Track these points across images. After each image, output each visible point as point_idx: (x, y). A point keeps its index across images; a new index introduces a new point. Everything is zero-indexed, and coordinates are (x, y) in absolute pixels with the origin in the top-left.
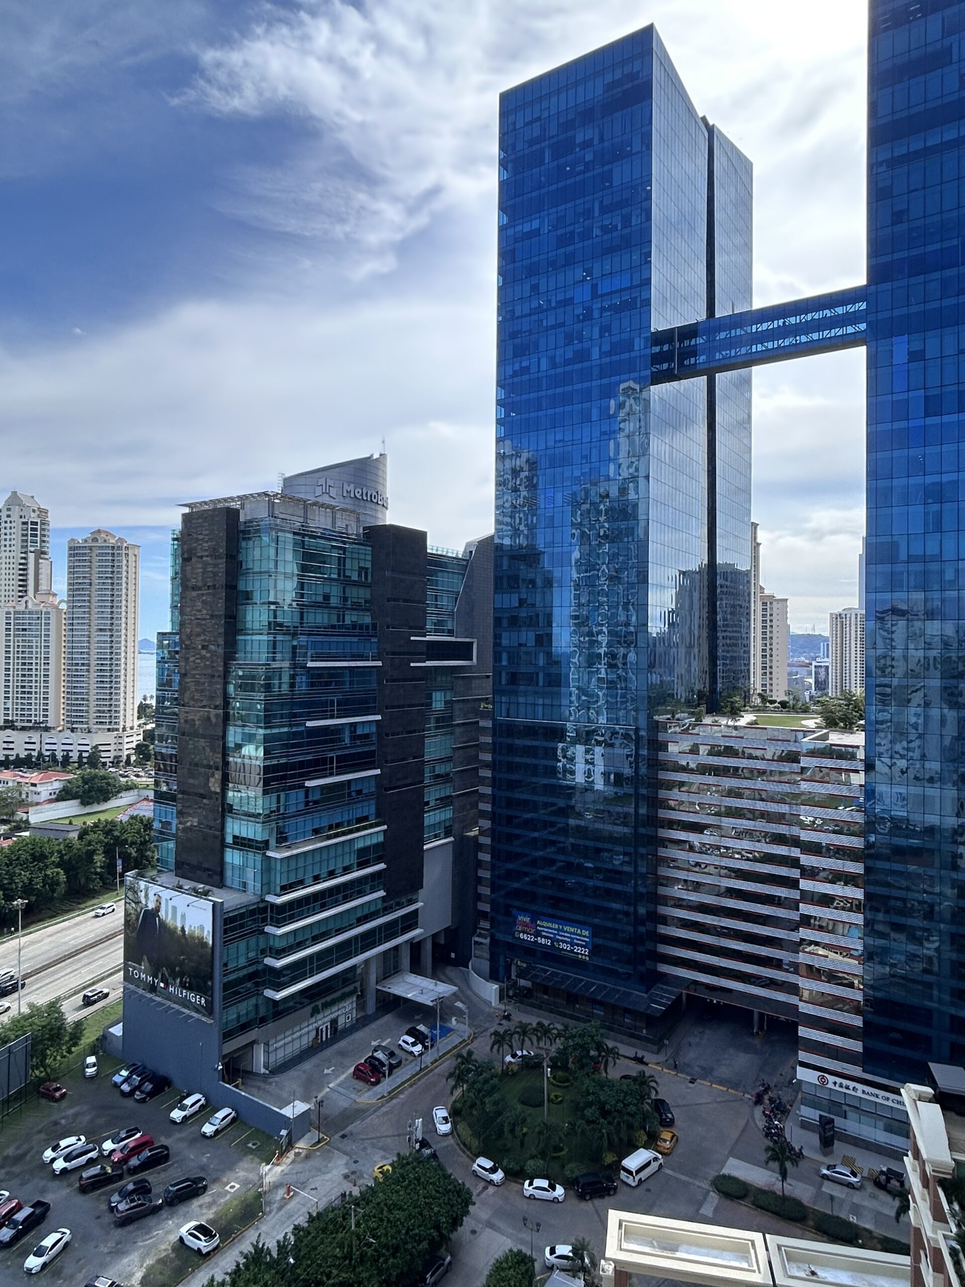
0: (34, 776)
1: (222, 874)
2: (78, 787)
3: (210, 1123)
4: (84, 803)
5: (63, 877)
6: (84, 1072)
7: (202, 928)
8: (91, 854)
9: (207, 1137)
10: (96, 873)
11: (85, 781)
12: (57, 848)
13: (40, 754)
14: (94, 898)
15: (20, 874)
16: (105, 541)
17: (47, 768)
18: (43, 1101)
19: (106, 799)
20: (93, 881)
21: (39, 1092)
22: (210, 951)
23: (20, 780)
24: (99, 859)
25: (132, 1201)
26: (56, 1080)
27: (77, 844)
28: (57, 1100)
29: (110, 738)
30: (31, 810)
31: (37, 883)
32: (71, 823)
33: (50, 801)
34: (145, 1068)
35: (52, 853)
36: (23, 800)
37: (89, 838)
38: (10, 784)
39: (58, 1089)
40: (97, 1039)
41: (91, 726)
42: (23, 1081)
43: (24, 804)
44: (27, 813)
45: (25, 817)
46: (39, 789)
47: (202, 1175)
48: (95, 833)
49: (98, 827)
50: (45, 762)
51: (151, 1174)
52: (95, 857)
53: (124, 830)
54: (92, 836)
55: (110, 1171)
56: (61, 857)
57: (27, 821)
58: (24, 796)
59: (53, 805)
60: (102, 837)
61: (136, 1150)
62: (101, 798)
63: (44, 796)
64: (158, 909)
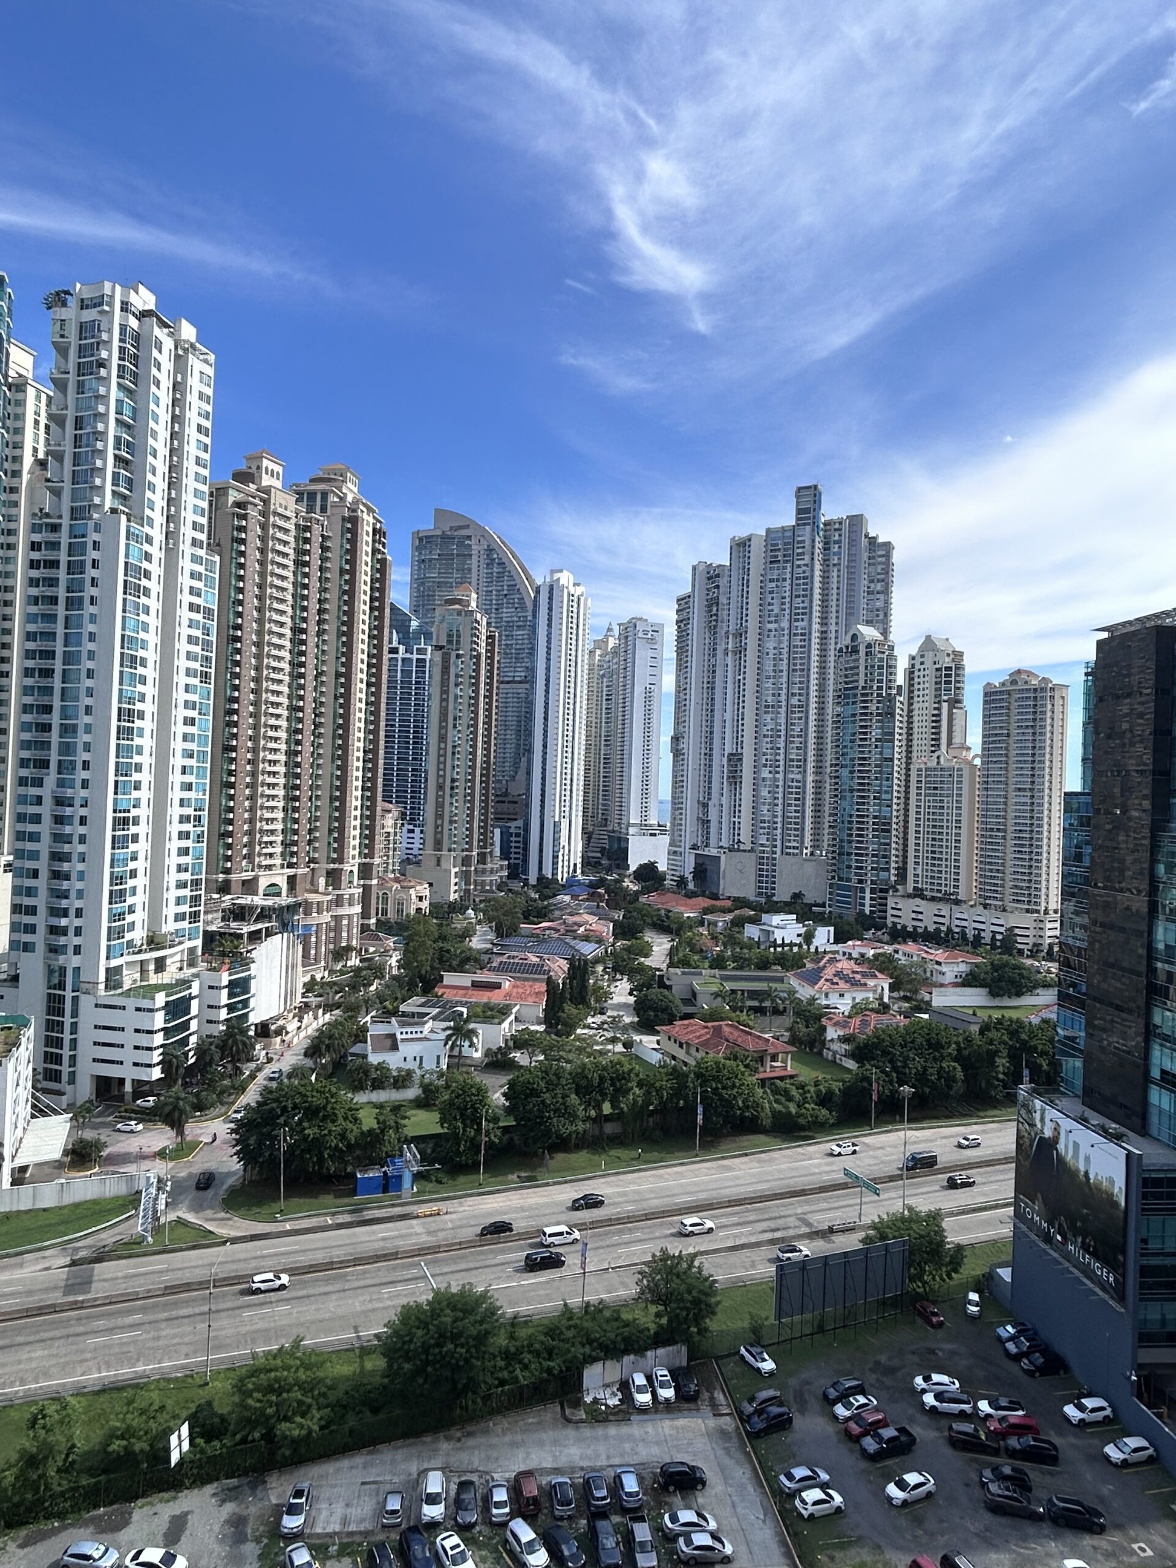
0: (939, 954)
1: (1144, 1116)
2: (986, 973)
3: (1116, 1445)
4: (993, 994)
5: (960, 1074)
6: (965, 1309)
7: (1111, 1181)
8: (992, 1054)
9: (1111, 1462)
10: (998, 1079)
11: (995, 968)
12: (955, 1039)
13: (949, 929)
14: (995, 1108)
15: (914, 1059)
16: (1026, 682)
17: (954, 947)
18: (919, 1321)
19: (1019, 994)
20: (996, 1087)
21: (915, 1308)
22: (1122, 1215)
23: (925, 955)
24: (1002, 1062)
25: (1008, 1489)
26: (934, 1303)
27: (978, 1040)
28: (933, 1326)
29: (1028, 920)
30: (935, 991)
31: (932, 1075)
32: (974, 1014)
33: (956, 985)
34: (1036, 1333)
35: (949, 1044)
36: (927, 979)
37: (990, 1035)
38: (915, 958)
39: (936, 1314)
40: (983, 1275)
41: (1006, 903)
42: (900, 1287)
43: (929, 983)
44: (931, 993)
45: (927, 997)
46: (944, 968)
47: (1099, 1508)
48: (998, 1030)
49: (1001, 1024)
50: (953, 938)
51: (1033, 1469)
52: (997, 1060)
53: (1032, 1034)
54: (993, 1034)
55: (983, 1437)
56: (959, 1050)
57: (929, 1003)
58: (928, 974)
59: (958, 990)
60: (1005, 1038)
61: (1018, 1429)
62: (1013, 990)
63: (949, 977)
64: (1055, 1140)
